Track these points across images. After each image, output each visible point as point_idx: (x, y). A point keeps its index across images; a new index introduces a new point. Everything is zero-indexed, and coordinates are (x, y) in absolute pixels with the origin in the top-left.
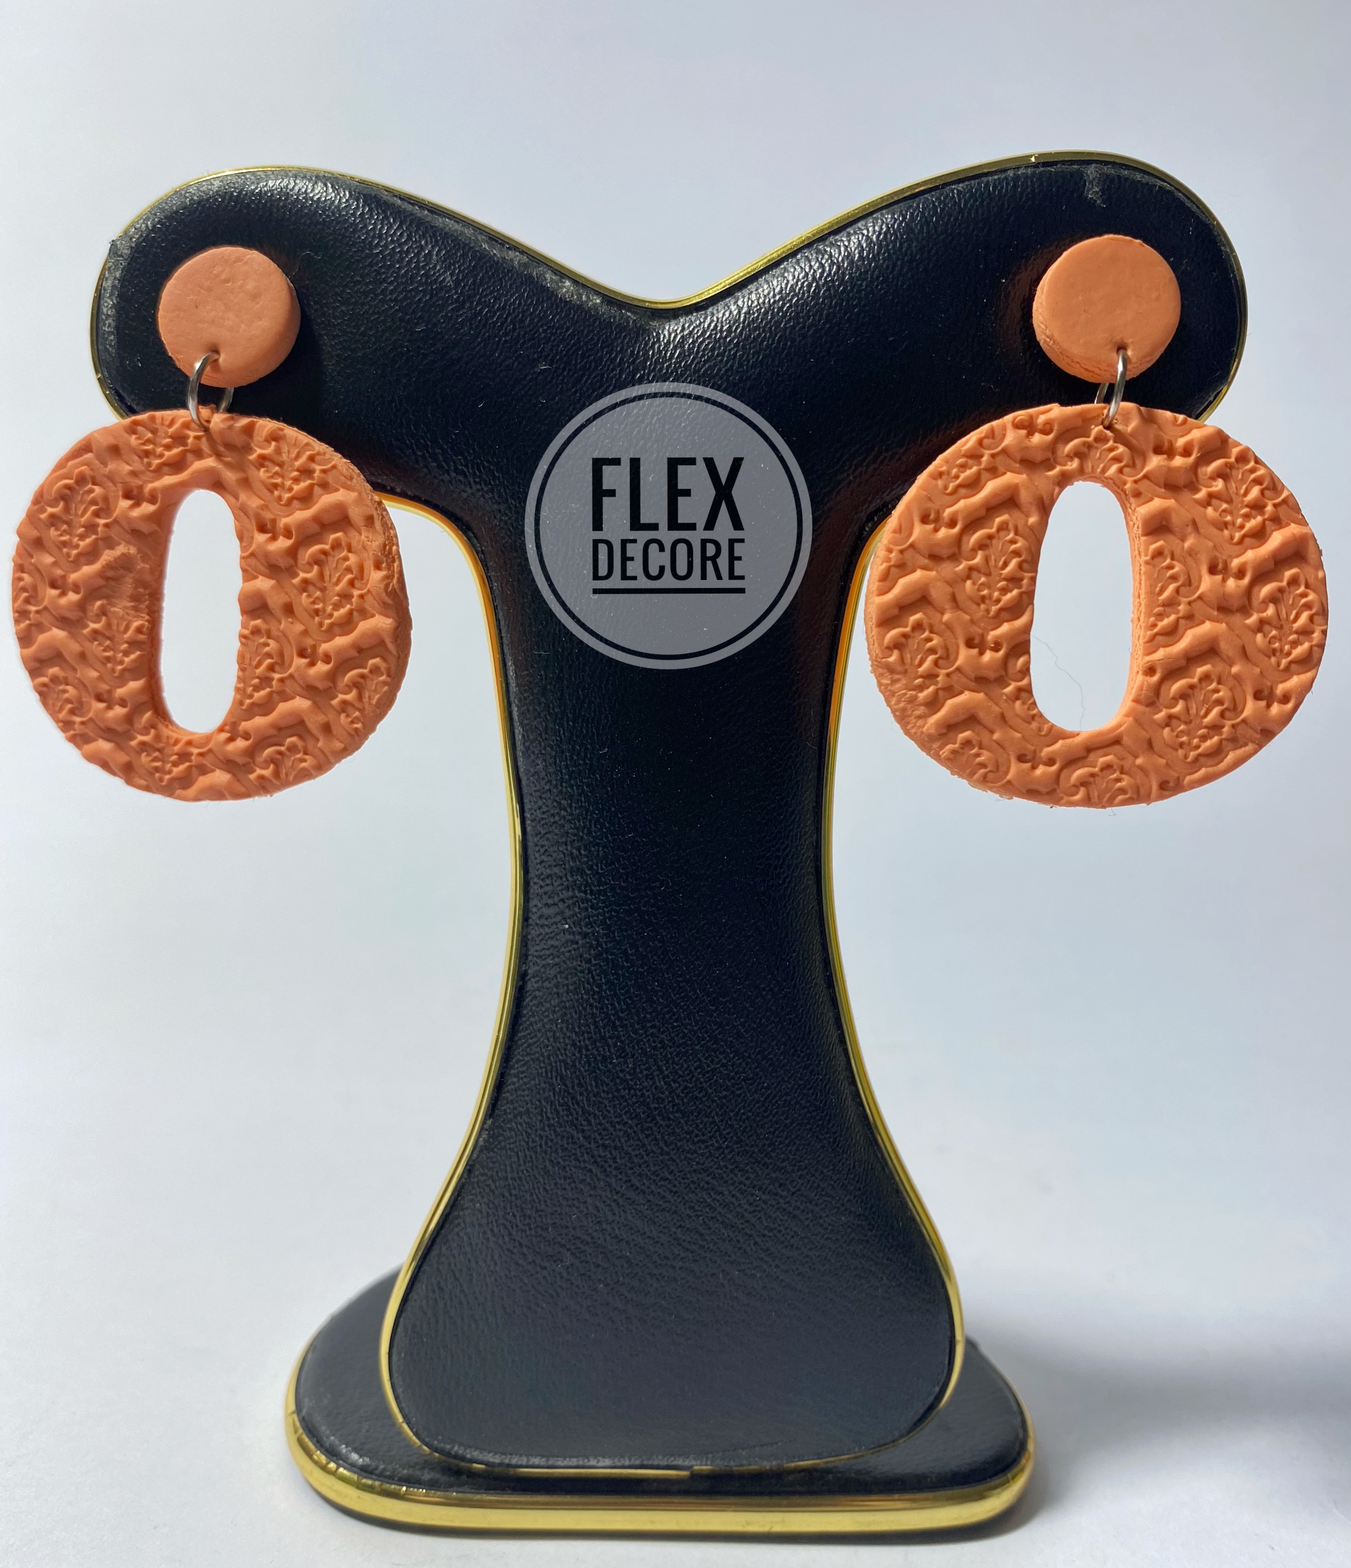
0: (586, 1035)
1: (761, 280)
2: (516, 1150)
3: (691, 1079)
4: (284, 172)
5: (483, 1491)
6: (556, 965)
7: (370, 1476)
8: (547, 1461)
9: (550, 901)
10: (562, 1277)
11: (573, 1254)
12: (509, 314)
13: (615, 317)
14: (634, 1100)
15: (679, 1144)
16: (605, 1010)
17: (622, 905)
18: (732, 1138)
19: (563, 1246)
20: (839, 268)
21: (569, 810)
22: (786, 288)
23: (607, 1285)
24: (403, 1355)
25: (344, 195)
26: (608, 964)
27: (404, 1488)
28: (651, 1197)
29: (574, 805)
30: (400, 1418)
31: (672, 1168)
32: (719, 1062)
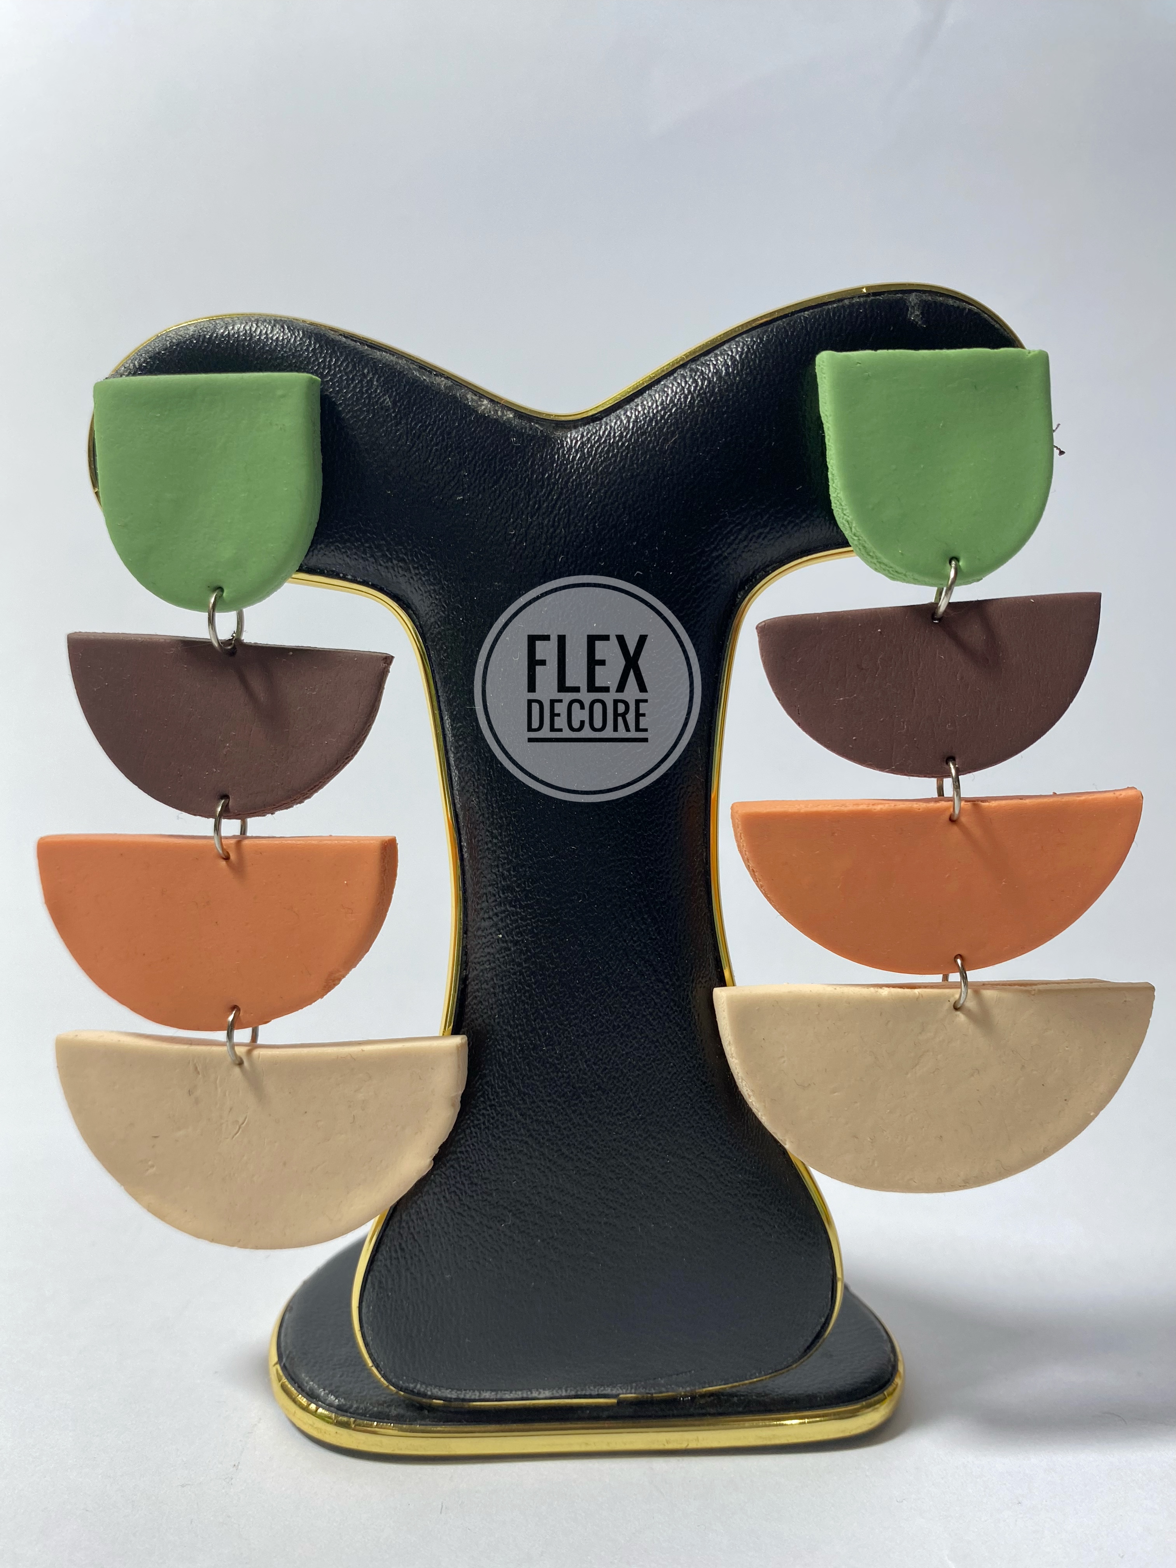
0: (519, 1027)
1: (646, 395)
3: (609, 1061)
4: (248, 318)
5: (442, 1423)
6: (492, 969)
7: (345, 1414)
9: (486, 916)
10: (505, 1235)
11: (514, 1215)
12: (438, 428)
13: (526, 428)
14: (562, 1081)
15: (601, 1117)
16: (535, 1005)
17: (546, 916)
18: (645, 1110)
19: (505, 1208)
20: (709, 382)
21: (499, 838)
22: (667, 400)
23: (543, 1241)
24: (371, 1308)
25: (299, 335)
26: (536, 967)
27: (375, 1423)
28: (578, 1164)
29: (504, 834)
30: (370, 1363)
31: (595, 1138)
32: (631, 1047)
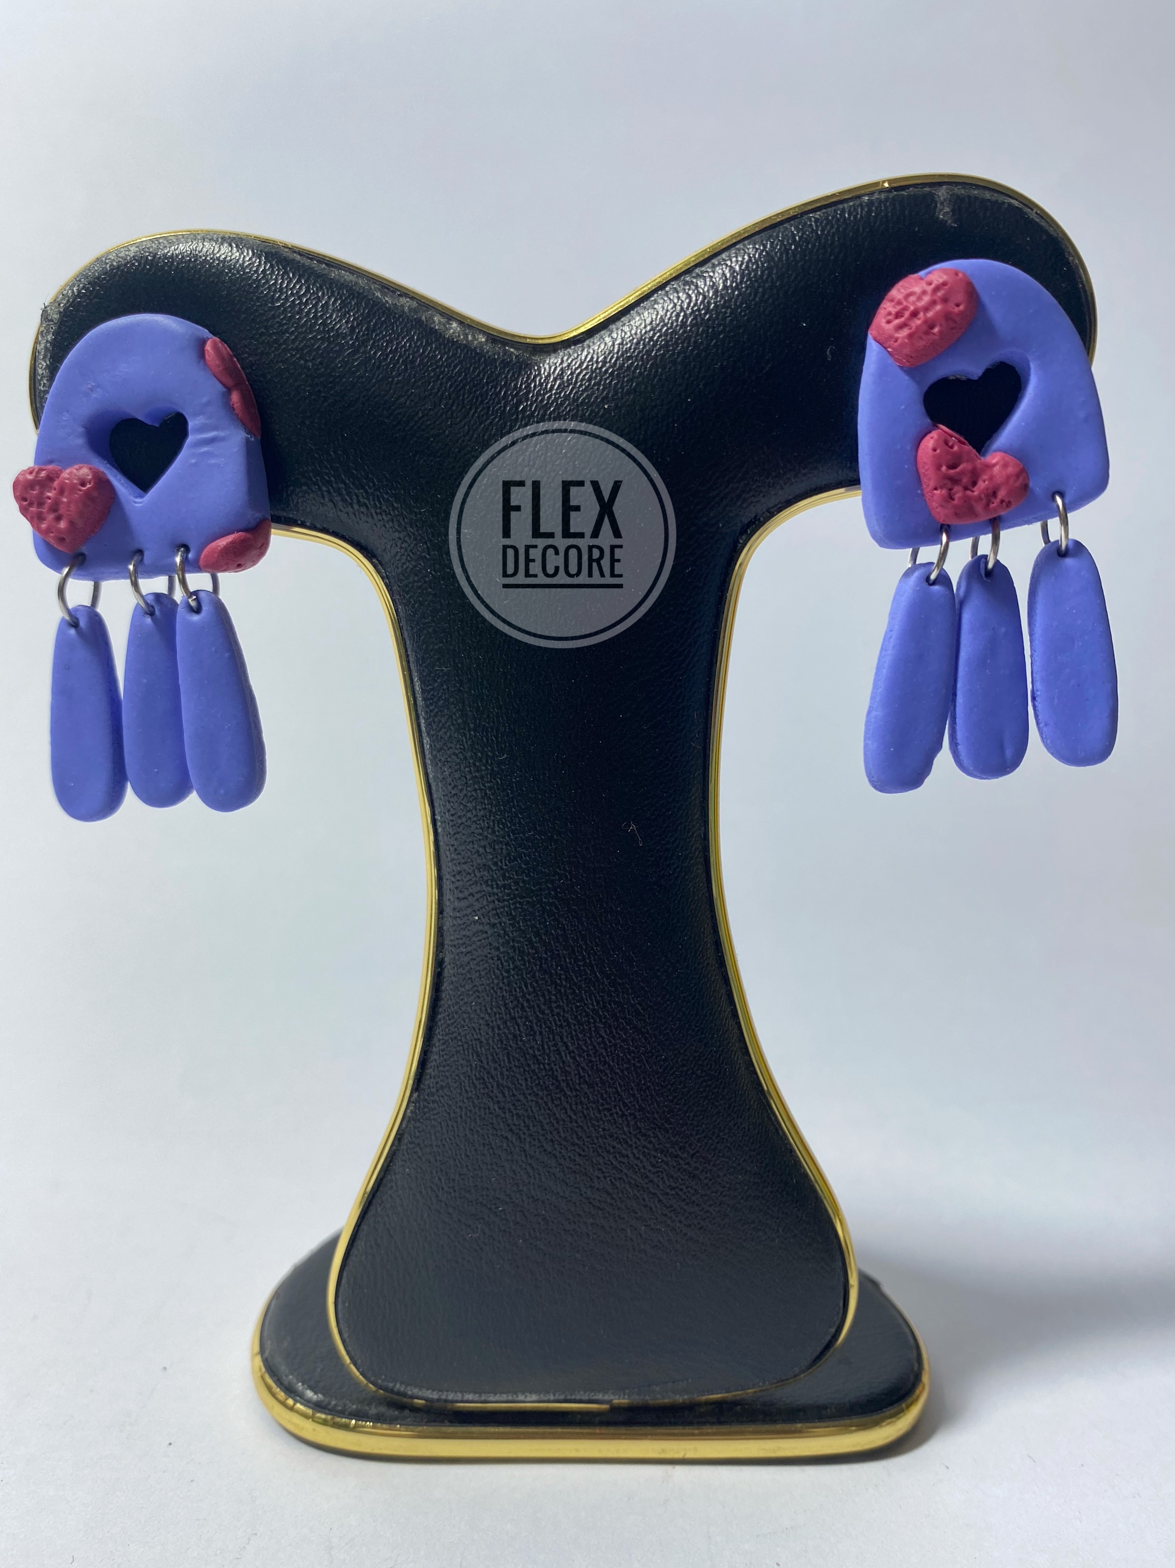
0: (497, 1016)
1: (633, 313)
2: (439, 1120)
3: (594, 1054)
4: (194, 236)
5: (425, 1423)
6: (468, 953)
7: (324, 1410)
8: (480, 1396)
9: (461, 895)
12: (400, 356)
13: (499, 354)
14: (544, 1073)
15: (586, 1113)
16: (514, 993)
17: (525, 897)
18: (634, 1106)
21: (474, 811)
22: (656, 319)
24: (347, 1304)
25: (248, 254)
26: (515, 951)
27: (353, 1422)
28: (562, 1161)
29: (478, 807)
